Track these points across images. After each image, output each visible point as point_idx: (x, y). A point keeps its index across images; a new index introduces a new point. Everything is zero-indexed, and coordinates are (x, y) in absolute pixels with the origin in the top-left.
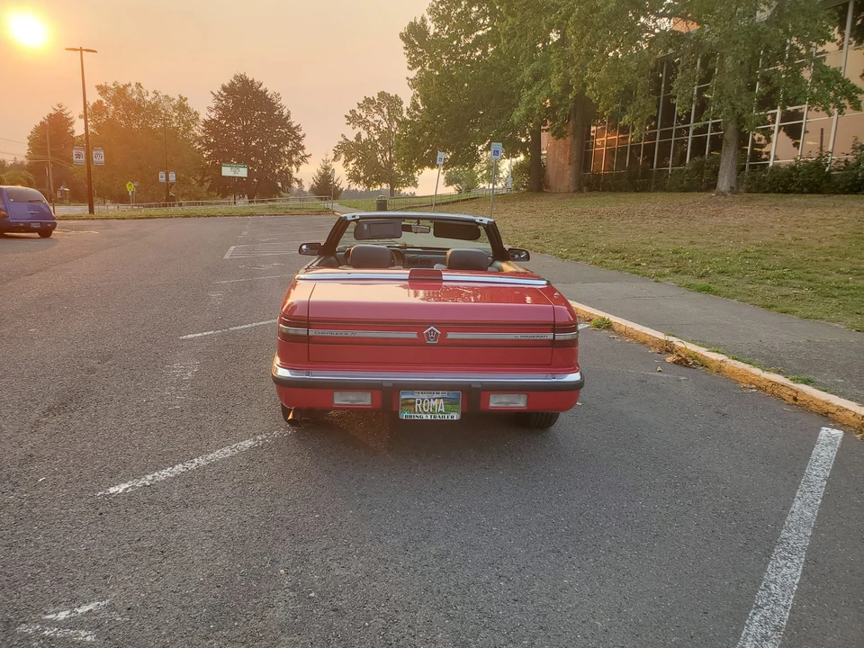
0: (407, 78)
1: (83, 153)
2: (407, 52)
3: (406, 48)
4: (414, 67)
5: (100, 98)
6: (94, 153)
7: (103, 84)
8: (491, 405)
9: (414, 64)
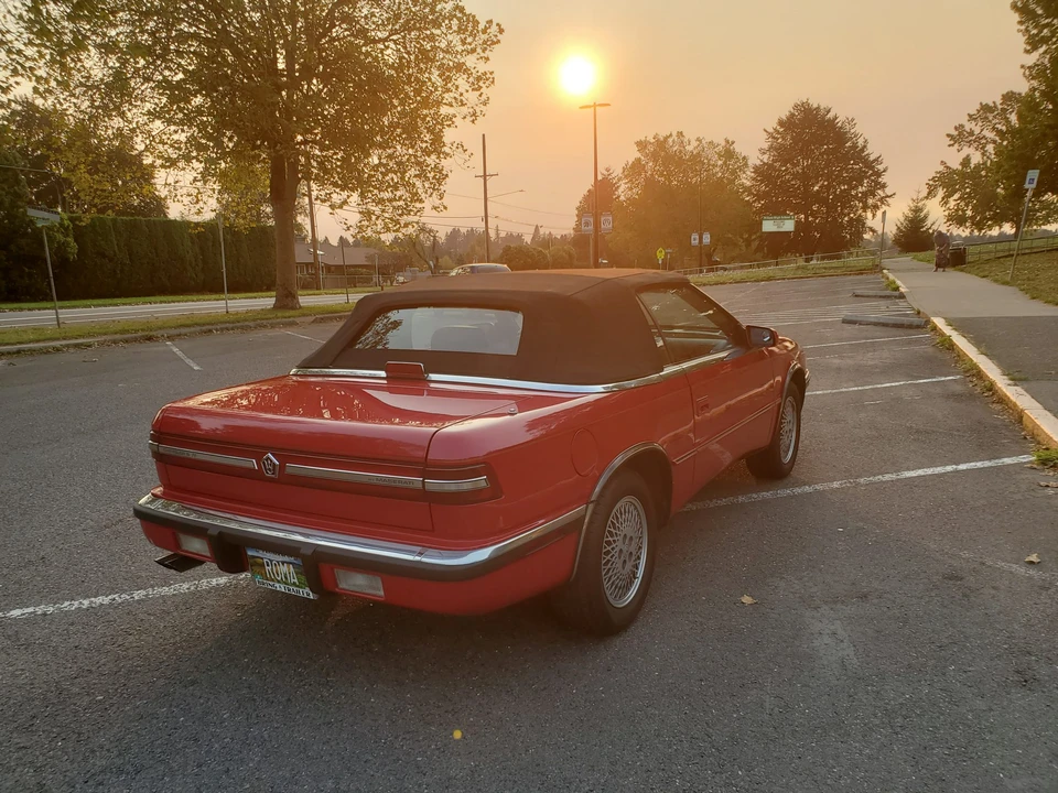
0: (1022, 67)
1: (592, 220)
2: (1023, 27)
3: (1021, 23)
4: (1035, 48)
5: (638, 155)
6: (602, 219)
7: (643, 139)
8: (343, 585)
9: (1033, 43)
